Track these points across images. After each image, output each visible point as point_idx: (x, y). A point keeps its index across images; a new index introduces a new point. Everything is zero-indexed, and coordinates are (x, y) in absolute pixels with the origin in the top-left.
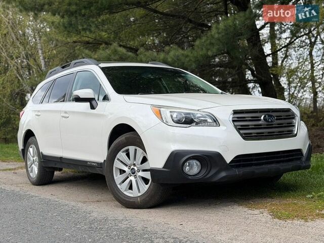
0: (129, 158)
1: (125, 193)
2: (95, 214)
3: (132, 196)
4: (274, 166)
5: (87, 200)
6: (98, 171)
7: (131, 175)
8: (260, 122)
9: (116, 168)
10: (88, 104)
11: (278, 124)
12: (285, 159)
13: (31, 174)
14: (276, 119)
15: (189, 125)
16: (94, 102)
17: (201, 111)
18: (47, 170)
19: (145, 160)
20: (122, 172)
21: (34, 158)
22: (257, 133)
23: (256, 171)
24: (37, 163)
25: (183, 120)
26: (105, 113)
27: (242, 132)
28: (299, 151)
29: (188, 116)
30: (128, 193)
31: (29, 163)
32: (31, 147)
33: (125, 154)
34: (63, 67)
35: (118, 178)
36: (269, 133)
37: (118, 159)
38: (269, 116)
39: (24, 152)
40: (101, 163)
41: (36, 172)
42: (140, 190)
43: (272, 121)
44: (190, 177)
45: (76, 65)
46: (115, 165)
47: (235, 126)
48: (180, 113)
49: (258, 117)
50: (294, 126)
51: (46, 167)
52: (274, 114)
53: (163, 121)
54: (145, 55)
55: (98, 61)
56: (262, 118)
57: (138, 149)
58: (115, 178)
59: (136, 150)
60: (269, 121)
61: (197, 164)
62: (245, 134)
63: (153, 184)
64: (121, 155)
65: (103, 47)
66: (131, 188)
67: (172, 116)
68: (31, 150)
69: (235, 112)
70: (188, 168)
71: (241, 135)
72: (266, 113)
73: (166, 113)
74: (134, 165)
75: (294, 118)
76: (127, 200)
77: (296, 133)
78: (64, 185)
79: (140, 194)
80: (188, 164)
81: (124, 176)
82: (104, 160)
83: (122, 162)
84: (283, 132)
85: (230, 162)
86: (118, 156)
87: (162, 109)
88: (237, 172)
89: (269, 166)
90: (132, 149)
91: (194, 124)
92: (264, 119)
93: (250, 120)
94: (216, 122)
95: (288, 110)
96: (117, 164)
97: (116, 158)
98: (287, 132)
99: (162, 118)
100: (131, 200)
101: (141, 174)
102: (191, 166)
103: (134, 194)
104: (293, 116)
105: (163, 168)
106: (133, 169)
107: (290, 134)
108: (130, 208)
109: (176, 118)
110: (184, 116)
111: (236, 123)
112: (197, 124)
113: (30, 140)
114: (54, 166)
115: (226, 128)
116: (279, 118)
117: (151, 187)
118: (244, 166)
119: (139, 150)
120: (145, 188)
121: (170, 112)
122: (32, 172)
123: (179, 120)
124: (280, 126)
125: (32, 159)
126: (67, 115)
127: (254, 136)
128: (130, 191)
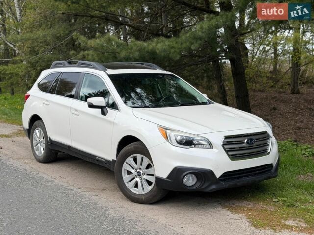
0: (136, 163)
1: (132, 190)
3: (137, 193)
6: (106, 166)
7: (137, 177)
8: (244, 145)
9: (125, 170)
15: (189, 147)
16: (105, 110)
17: (198, 136)
19: (149, 166)
20: (129, 173)
21: (41, 140)
24: (43, 144)
25: (184, 142)
27: (229, 153)
30: (135, 191)
32: (37, 130)
33: (133, 159)
34: (70, 63)
35: (126, 178)
36: (249, 153)
37: (127, 163)
42: (145, 190)
43: (252, 144)
44: (187, 188)
46: (123, 167)
47: (225, 149)
48: (182, 136)
49: (242, 141)
50: (268, 145)
52: (254, 137)
53: (168, 141)
56: (246, 141)
57: (144, 157)
58: (124, 177)
59: (142, 158)
60: (250, 144)
62: (232, 155)
63: (156, 187)
64: (130, 160)
66: (136, 186)
67: (176, 138)
70: (186, 180)
71: (229, 156)
72: (249, 137)
74: (140, 169)
77: (269, 151)
79: (144, 193)
80: (186, 177)
81: (130, 177)
82: (114, 160)
83: (129, 165)
84: (260, 151)
85: (220, 177)
86: (127, 160)
88: (224, 185)
90: (139, 156)
91: (193, 146)
92: (247, 142)
93: (236, 144)
94: (210, 144)
95: (265, 133)
96: (125, 167)
97: (125, 162)
98: (263, 151)
99: (167, 138)
100: (137, 197)
101: (145, 177)
103: (139, 192)
105: (167, 178)
106: (139, 172)
108: (135, 202)
109: (179, 139)
110: (185, 138)
115: (218, 151)
117: (154, 189)
119: (146, 161)
120: (150, 188)
121: (175, 135)
122: (37, 150)
123: (181, 142)
124: (258, 146)
126: (77, 113)
127: (239, 156)
128: (136, 189)
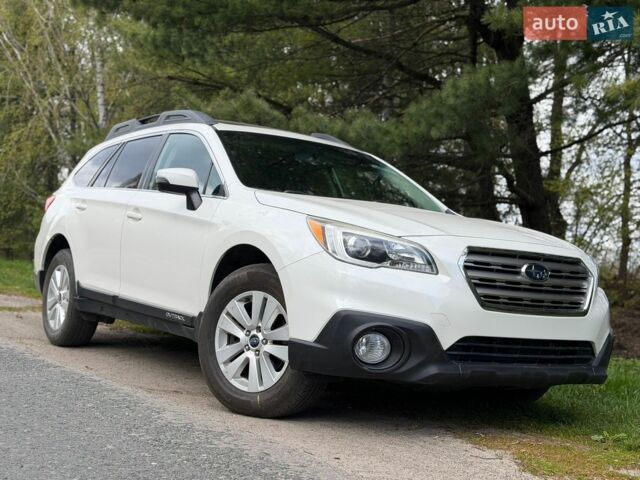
0: (250, 316)
1: (233, 382)
2: (168, 416)
3: (245, 389)
4: (535, 368)
5: (155, 387)
6: (185, 333)
7: (249, 349)
8: (519, 278)
9: (223, 331)
10: (183, 198)
11: (553, 287)
12: (559, 357)
13: (51, 323)
14: (551, 276)
15: (376, 265)
16: (194, 196)
17: (404, 240)
18: (84, 318)
19: (280, 322)
20: (232, 338)
21: (62, 292)
22: (510, 299)
23: (499, 373)
24: (65, 302)
25: (367, 254)
26: (214, 221)
27: (480, 291)
28: (586, 346)
29: (377, 245)
30: (239, 384)
31: (49, 300)
32: (59, 270)
33: (242, 305)
34: (143, 122)
35: (223, 351)
36: (532, 301)
37: (228, 314)
38: (538, 267)
39: (44, 277)
40: (193, 318)
41: (63, 319)
42: (263, 380)
43: (541, 279)
44: (366, 368)
45: (169, 120)
46: (219, 325)
47: (469, 279)
48: (362, 238)
49: (515, 267)
50: (584, 294)
51: (84, 313)
52: (548, 265)
53: (327, 250)
54: (307, 120)
55: (214, 117)
56: (523, 269)
57: (270, 298)
58: (217, 350)
59: (265, 300)
60: (536, 278)
61: (382, 343)
62: (485, 296)
63: (290, 370)
64: (236, 306)
65: (226, 95)
66: (245, 373)
67: (345, 242)
68: (58, 274)
69: (472, 251)
70: (363, 348)
71: (478, 297)
72: (532, 262)
73: (335, 236)
75: (585, 279)
76: (236, 396)
77: (585, 308)
78: (114, 351)
79: (261, 389)
80: (364, 340)
81: (234, 348)
82: (200, 314)
83: (233, 319)
84: (562, 303)
85: (450, 349)
86: (229, 307)
87: (327, 226)
88: (461, 369)
89: (525, 366)
90: (257, 297)
91: (388, 263)
92: (526, 272)
93: (498, 271)
94: (431, 264)
95: (576, 262)
96: (225, 324)
97: (224, 312)
98: (568, 304)
99: (325, 243)
100: (243, 398)
101: (269, 348)
102: (370, 345)
103: (250, 386)
104: (584, 275)
105: (316, 341)
106: (254, 336)
107: (574, 309)
108: (239, 413)
109: (354, 246)
110: (369, 244)
111: (471, 273)
112: (394, 263)
113: (59, 255)
114: (98, 312)
115: (448, 279)
116: (556, 275)
117: (286, 377)
118: (476, 359)
119: (272, 302)
120: (279, 375)
121: (344, 233)
122: (53, 317)
123: (359, 252)
124: (557, 290)
125: (57, 292)
126: (139, 215)
127: (504, 303)
128: (243, 379)
